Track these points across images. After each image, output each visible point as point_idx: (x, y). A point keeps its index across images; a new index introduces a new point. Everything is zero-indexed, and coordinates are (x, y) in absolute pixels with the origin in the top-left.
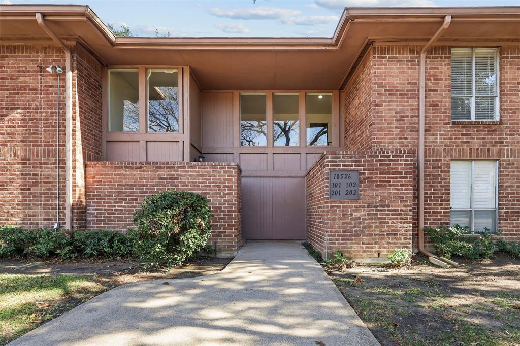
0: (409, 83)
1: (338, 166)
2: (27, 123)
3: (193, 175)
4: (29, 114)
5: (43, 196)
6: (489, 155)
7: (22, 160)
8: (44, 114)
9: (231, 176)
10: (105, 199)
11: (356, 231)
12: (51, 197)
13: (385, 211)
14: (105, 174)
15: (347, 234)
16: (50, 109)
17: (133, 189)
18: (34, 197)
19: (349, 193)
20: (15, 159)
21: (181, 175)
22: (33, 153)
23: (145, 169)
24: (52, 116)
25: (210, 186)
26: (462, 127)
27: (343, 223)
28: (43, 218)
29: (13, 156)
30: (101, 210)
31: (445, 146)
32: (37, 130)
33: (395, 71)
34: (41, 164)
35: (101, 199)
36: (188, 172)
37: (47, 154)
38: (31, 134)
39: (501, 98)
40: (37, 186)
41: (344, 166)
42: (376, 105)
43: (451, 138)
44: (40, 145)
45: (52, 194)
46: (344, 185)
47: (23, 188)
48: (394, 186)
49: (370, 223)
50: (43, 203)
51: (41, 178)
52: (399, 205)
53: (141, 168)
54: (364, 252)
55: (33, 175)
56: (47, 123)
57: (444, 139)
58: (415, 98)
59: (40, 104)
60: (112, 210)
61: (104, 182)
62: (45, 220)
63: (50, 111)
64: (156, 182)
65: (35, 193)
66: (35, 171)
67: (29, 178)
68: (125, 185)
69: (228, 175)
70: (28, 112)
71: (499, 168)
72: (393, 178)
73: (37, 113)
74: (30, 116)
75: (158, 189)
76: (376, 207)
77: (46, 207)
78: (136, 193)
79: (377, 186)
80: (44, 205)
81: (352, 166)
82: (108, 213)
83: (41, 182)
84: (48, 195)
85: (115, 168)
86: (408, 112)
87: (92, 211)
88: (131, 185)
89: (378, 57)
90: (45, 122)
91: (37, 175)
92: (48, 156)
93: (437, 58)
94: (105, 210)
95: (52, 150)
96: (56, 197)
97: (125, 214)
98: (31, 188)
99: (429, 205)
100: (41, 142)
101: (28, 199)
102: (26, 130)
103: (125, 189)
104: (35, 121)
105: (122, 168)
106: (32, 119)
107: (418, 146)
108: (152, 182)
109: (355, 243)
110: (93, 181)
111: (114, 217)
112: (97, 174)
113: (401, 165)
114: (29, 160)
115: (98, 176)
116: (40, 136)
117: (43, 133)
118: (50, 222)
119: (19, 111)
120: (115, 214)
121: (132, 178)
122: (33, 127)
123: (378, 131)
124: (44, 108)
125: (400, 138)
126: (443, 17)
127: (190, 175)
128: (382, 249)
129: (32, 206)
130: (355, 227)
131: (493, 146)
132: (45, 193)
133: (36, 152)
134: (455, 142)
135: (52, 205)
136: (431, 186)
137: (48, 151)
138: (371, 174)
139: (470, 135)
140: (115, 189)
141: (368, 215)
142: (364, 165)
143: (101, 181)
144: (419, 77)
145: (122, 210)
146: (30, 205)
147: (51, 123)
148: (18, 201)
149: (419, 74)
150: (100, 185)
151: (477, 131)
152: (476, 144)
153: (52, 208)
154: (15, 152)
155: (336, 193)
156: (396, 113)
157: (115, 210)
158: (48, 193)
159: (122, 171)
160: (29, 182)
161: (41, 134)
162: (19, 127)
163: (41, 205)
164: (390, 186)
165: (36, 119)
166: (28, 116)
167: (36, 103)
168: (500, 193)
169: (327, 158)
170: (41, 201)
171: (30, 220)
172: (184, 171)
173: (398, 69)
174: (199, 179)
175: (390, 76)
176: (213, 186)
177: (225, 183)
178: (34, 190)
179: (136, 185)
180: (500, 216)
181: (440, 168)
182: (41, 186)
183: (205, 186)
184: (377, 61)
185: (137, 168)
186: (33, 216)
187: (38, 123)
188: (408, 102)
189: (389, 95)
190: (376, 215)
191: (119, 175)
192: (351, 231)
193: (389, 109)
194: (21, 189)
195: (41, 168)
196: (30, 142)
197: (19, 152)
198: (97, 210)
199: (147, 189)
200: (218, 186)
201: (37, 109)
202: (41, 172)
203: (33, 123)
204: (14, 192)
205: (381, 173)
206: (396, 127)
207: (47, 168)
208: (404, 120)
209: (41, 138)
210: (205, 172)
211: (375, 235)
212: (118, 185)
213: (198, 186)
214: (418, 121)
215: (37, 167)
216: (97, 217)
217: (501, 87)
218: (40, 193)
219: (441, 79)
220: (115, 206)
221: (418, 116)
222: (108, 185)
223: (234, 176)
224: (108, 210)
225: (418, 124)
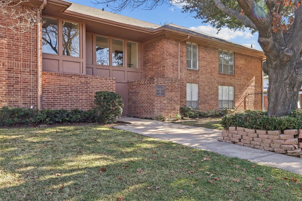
0: (175, 52)
1: (159, 83)
2: (12, 47)
3: (97, 82)
4: (13, 42)
5: (22, 90)
6: (196, 82)
7: (8, 68)
8: (22, 43)
9: (113, 83)
10: (51, 93)
11: (164, 108)
12: (27, 91)
13: (172, 101)
14: (51, 79)
15: (161, 110)
16: (26, 41)
17: (67, 88)
18: (16, 91)
19: (162, 94)
20: (3, 68)
21: (91, 82)
22: (15, 65)
23: (73, 77)
24: (27, 45)
25: (104, 88)
26: (190, 71)
27: (160, 105)
28: (22, 103)
29: (2, 65)
30: (49, 98)
31: (185, 77)
32: (18, 52)
33: (171, 47)
34: (20, 71)
35: (50, 93)
36: (94, 80)
37: (25, 66)
38: (14, 54)
39: (199, 62)
40: (18, 84)
41: (160, 83)
42: (166, 59)
43: (186, 75)
44: (20, 61)
45: (27, 89)
46: (160, 91)
47: (9, 85)
48: (175, 92)
49: (168, 105)
50: (22, 94)
51: (21, 80)
52: (176, 99)
53: (71, 77)
54: (166, 116)
55: (16, 77)
56: (24, 49)
57: (185, 75)
58: (177, 58)
59: (20, 38)
60: (55, 99)
61: (51, 83)
62: (23, 104)
63: (26, 42)
64: (79, 85)
65: (17, 88)
66: (17, 75)
67: (13, 80)
68: (63, 86)
69: (112, 83)
70: (12, 41)
71: (198, 86)
72: (174, 89)
73: (18, 42)
74: (14, 43)
75: (80, 88)
76: (169, 99)
77: (24, 97)
78: (69, 90)
79: (170, 92)
80: (23, 95)
81: (162, 84)
82: (53, 100)
83: (21, 82)
84: (26, 89)
85: (57, 76)
86: (175, 63)
87: (44, 99)
88: (66, 86)
89: (167, 41)
90: (23, 48)
91: (18, 78)
92: (25, 67)
93: (183, 44)
94: (51, 98)
95: (28, 64)
96: (31, 91)
97: (63, 101)
98: (14, 85)
99: (181, 99)
100: (21, 59)
101: (12, 92)
102: (11, 51)
103: (63, 87)
104: (16, 46)
105: (61, 76)
106: (15, 45)
107: (178, 77)
108: (77, 85)
109: (164, 113)
110: (45, 83)
111: (57, 103)
112: (47, 79)
113: (176, 84)
114: (13, 69)
115: (48, 80)
116: (20, 56)
117: (22, 54)
118: (27, 105)
119: (6, 39)
120: (57, 101)
121: (67, 82)
122: (16, 50)
123: (166, 70)
124: (22, 40)
125: (173, 73)
126: (188, 36)
127: (95, 82)
128: (171, 115)
129: (15, 96)
130: (164, 107)
131: (197, 78)
132: (23, 89)
133: (18, 65)
134: (187, 76)
135: (27, 95)
136: (181, 92)
137: (25, 65)
138: (168, 87)
139: (191, 74)
140: (57, 87)
141: (168, 102)
142: (166, 84)
143: (49, 83)
144: (178, 51)
145: (61, 99)
146: (14, 95)
147: (27, 49)
148: (5, 93)
149: (178, 49)
150: (49, 85)
151: (193, 73)
152: (193, 77)
153: (28, 97)
154: (4, 64)
155: (158, 94)
156: (172, 63)
157: (57, 99)
158: (25, 88)
159: (62, 78)
160: (13, 82)
161: (20, 54)
162: (6, 48)
163: (21, 95)
164: (173, 92)
165: (18, 46)
166: (12, 43)
167: (18, 36)
168: (199, 95)
169: (155, 80)
170: (21, 93)
171: (14, 104)
172: (93, 80)
173: (172, 46)
174: (99, 84)
175: (170, 49)
176: (106, 88)
177: (110, 87)
178: (16, 86)
179: (69, 86)
180: (199, 103)
181: (184, 85)
182: (21, 85)
183: (102, 88)
184: (166, 42)
185: (69, 77)
186: (16, 101)
187: (19, 48)
188: (175, 60)
189: (170, 56)
190: (170, 102)
191: (59, 80)
192: (163, 108)
193: (170, 61)
194: (8, 86)
195: (21, 74)
196: (13, 58)
197: (6, 64)
198: (47, 98)
199: (74, 88)
200: (108, 88)
201: (18, 39)
202: (21, 76)
203: (15, 47)
204: (3, 87)
205: (171, 87)
206: (172, 69)
207: (24, 74)
208: (174, 66)
209: (21, 57)
210: (102, 81)
211: (169, 110)
212: (59, 85)
213: (99, 88)
214: (178, 67)
215: (18, 73)
216: (47, 102)
217: (199, 58)
218: (20, 89)
219: (184, 53)
220: (57, 97)
221: (178, 65)
222: (53, 85)
223: (114, 84)
224: (53, 99)
225: (178, 68)
